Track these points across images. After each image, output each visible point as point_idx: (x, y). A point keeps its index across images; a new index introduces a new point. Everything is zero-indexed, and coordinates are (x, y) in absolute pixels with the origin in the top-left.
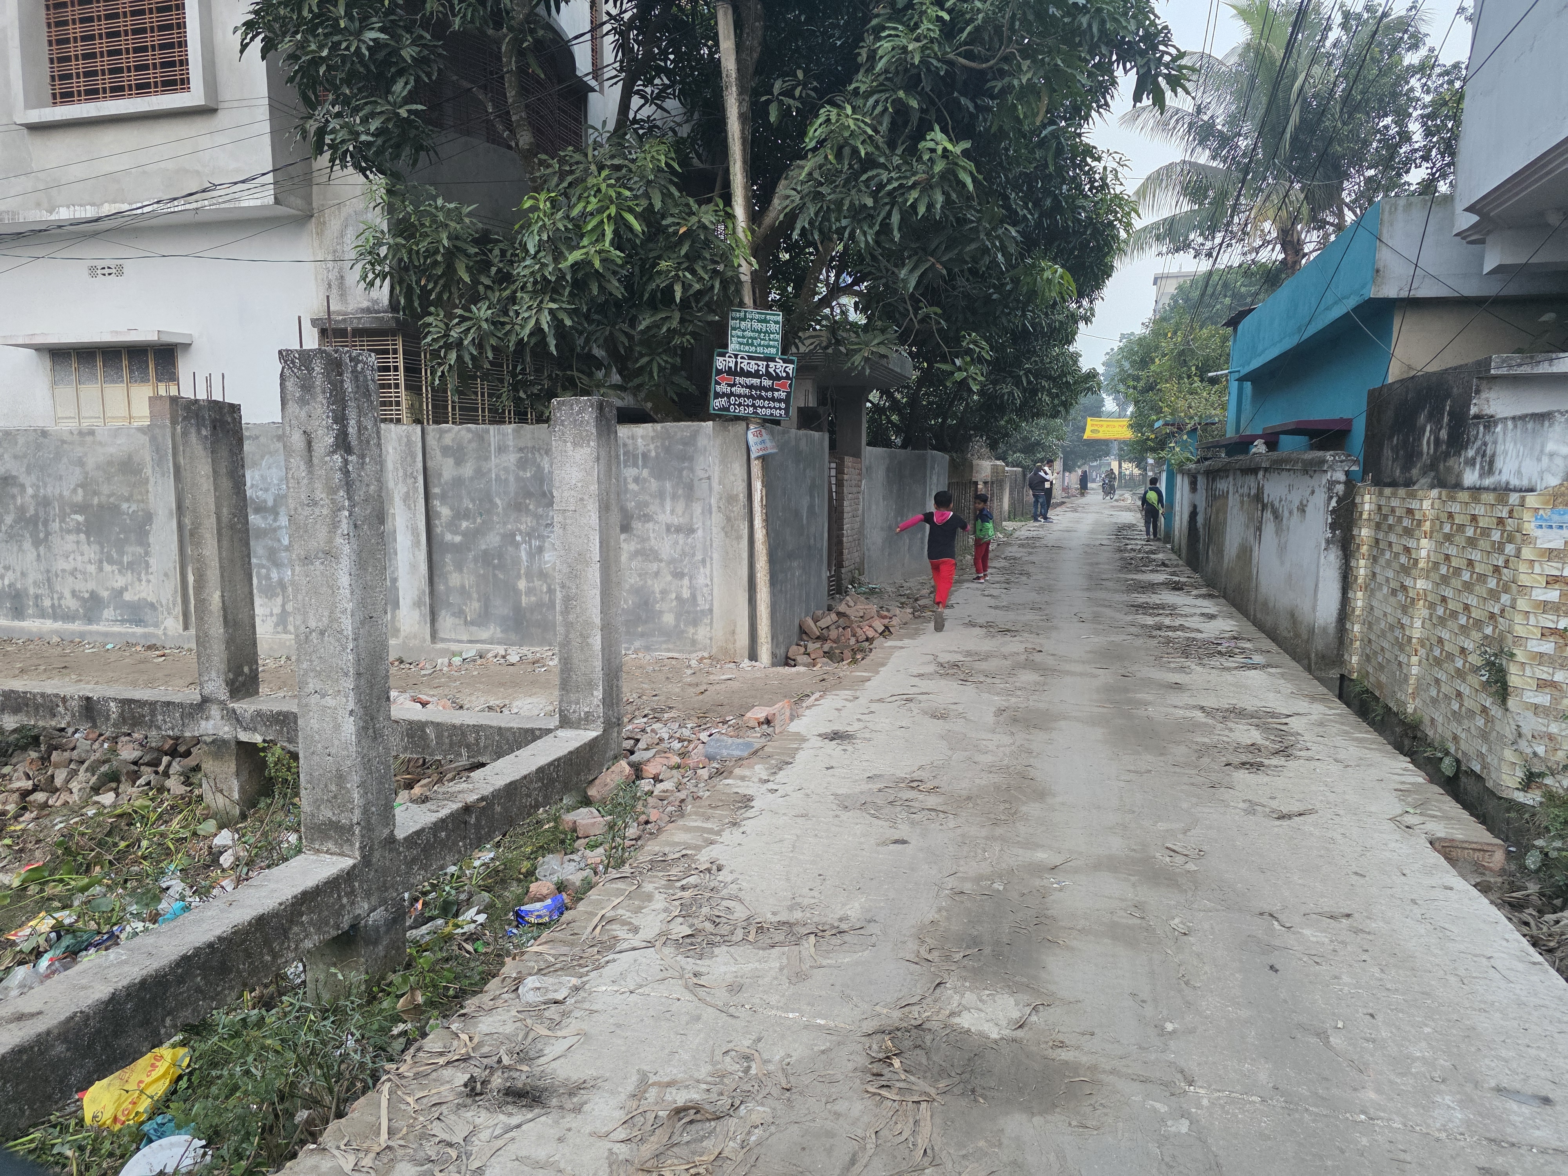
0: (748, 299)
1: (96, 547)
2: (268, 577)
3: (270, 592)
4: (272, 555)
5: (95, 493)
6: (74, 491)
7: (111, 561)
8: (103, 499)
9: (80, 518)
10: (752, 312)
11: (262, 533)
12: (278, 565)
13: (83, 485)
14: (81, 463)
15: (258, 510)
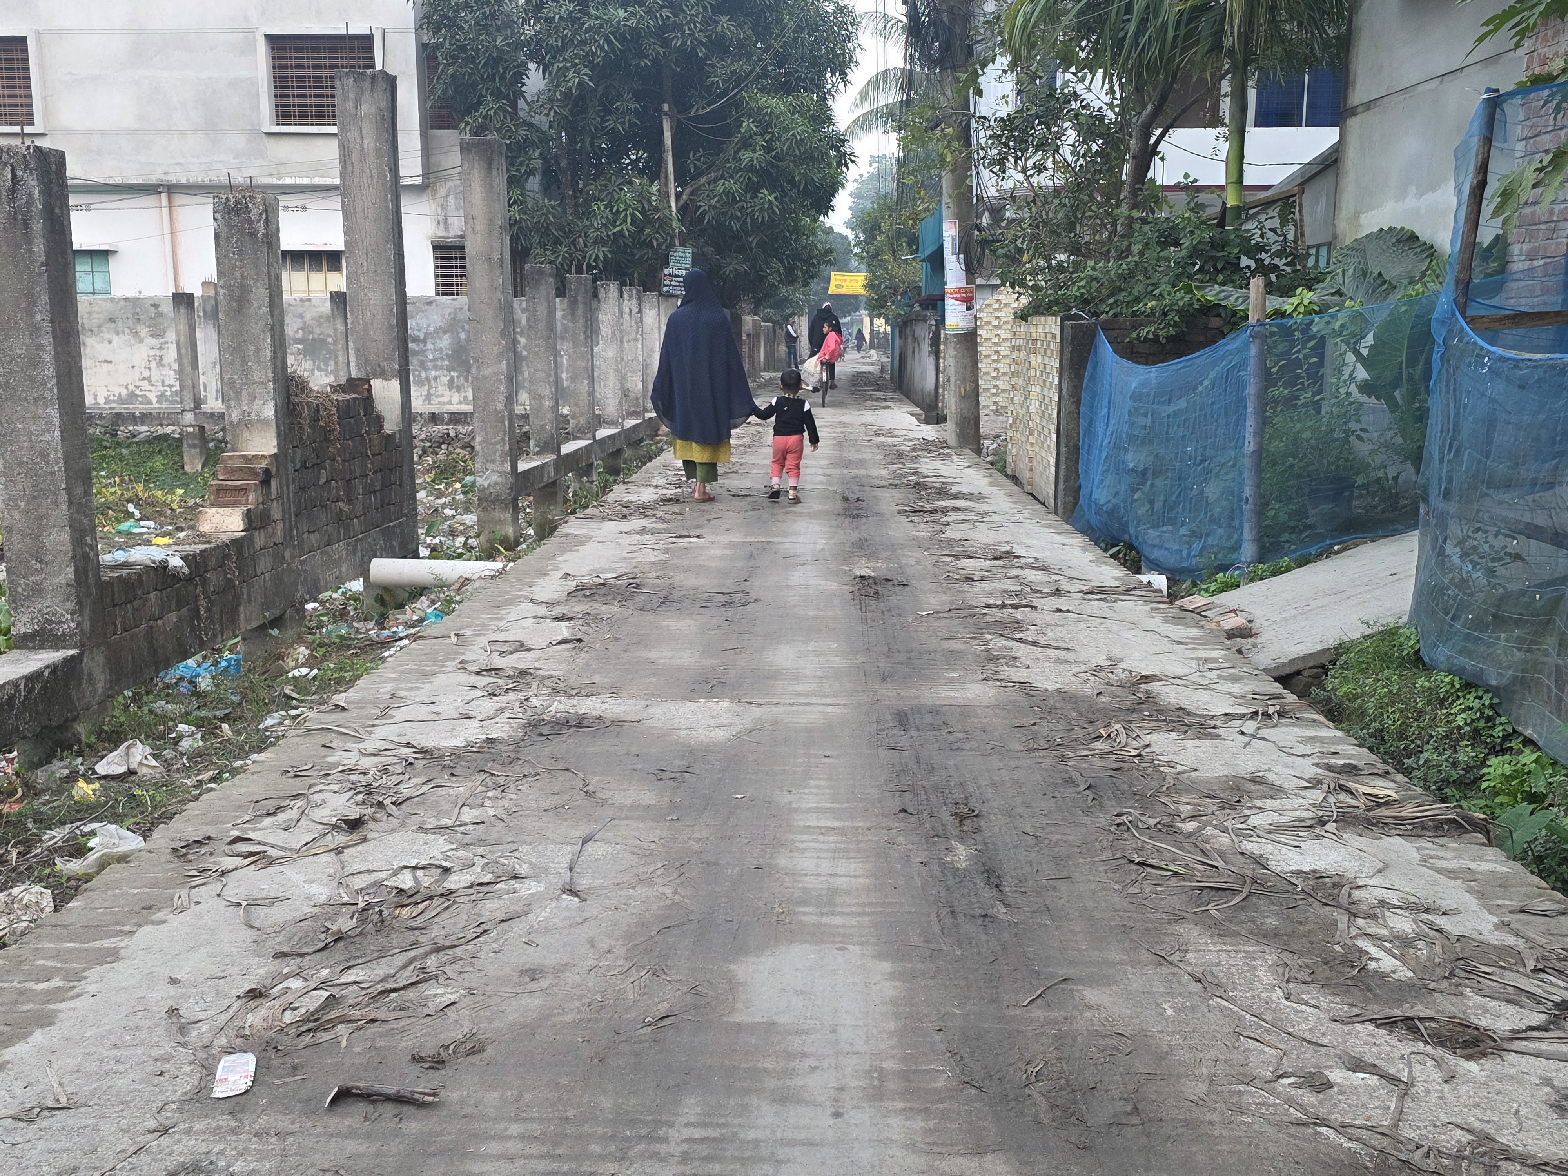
0: (677, 243)
1: (310, 362)
2: (419, 376)
3: (420, 384)
4: (423, 366)
5: (310, 333)
6: (297, 332)
7: (320, 369)
8: (316, 336)
9: (300, 347)
10: (680, 249)
11: (416, 353)
12: (426, 369)
13: (302, 329)
14: (301, 316)
15: (413, 341)
